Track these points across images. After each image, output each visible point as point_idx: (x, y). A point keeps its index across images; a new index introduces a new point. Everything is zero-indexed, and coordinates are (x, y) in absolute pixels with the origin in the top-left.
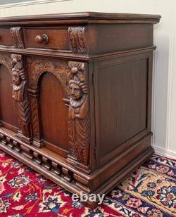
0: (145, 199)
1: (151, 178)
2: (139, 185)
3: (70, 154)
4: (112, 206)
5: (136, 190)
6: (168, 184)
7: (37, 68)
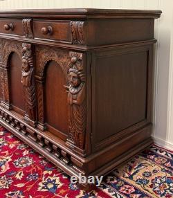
3: (69, 138)
4: (106, 191)
5: (131, 177)
6: (163, 174)
7: (44, 57)
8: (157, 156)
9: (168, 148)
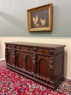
0: (64, 88)
1: (64, 84)
2: (62, 85)
3: (48, 77)
4: (57, 90)
5: (62, 86)
6: (69, 85)
7: (40, 57)
8: (65, 81)
9: (67, 78)
